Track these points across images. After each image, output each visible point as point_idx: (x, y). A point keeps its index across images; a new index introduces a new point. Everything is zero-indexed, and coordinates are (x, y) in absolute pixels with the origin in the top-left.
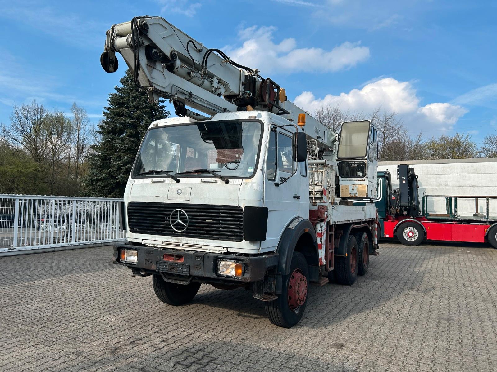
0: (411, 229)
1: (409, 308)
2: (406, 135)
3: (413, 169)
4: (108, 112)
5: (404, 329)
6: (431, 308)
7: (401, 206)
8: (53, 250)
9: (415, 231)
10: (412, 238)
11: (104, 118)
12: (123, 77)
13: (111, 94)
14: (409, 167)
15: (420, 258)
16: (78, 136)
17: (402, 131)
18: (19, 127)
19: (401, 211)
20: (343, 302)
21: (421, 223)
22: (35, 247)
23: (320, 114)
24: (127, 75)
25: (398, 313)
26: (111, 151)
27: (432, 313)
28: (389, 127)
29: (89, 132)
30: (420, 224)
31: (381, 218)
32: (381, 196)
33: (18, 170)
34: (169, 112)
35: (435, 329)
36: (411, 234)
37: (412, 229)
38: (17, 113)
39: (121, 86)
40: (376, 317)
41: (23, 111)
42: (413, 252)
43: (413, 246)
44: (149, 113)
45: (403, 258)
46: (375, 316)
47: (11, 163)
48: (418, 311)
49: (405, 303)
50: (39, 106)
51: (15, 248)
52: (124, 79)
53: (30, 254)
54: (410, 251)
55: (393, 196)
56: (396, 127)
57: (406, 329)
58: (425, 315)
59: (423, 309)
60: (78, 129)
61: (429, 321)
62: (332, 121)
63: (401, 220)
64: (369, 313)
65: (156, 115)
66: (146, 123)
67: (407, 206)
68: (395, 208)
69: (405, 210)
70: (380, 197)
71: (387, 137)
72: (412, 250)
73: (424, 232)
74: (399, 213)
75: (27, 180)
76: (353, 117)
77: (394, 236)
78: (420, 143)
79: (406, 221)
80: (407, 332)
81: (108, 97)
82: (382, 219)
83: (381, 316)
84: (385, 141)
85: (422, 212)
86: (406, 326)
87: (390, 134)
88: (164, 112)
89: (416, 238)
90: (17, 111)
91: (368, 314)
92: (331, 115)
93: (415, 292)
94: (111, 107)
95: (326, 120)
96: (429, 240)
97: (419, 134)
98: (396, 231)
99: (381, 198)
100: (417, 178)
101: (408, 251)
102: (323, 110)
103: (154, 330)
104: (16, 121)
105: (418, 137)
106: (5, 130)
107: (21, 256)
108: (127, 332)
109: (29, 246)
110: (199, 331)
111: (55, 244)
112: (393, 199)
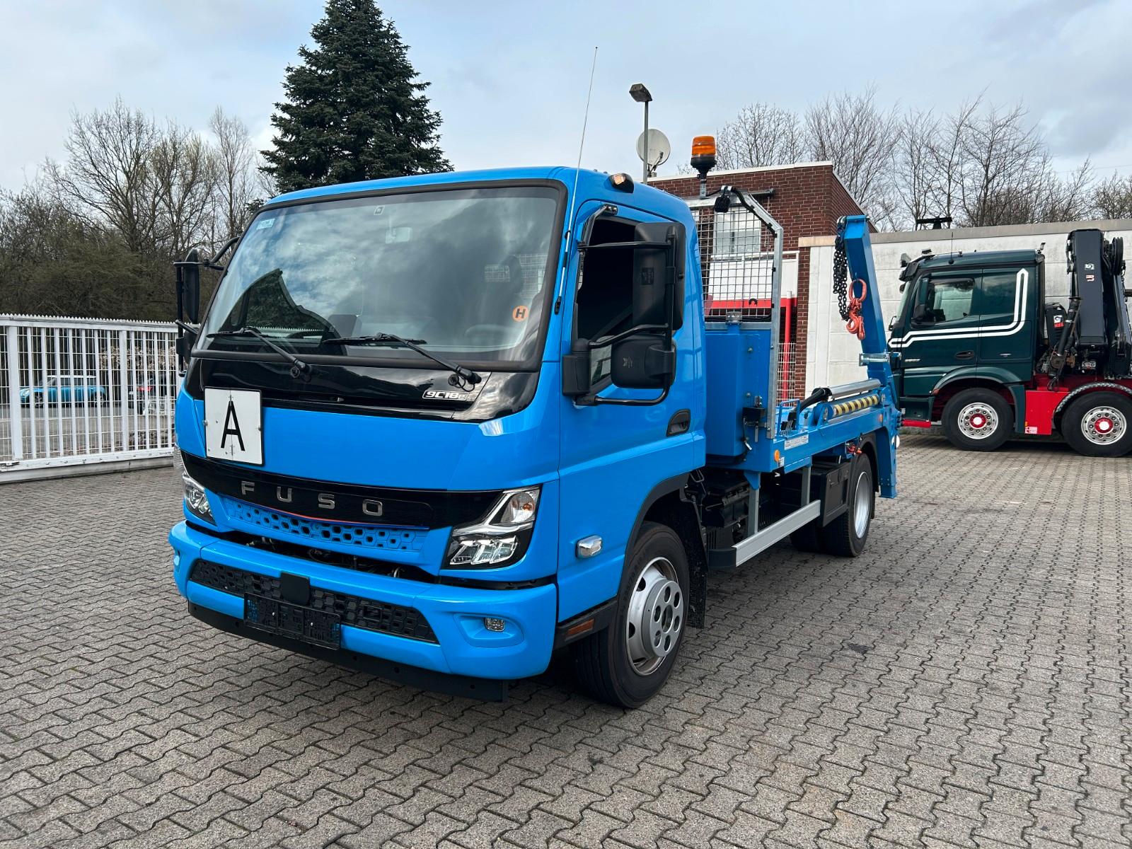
0: (1105, 411)
2: (1046, 171)
4: (287, 116)
7: (1080, 348)
8: (126, 466)
9: (1120, 416)
10: (1108, 435)
11: (278, 133)
12: (318, 22)
13: (289, 69)
14: (1106, 237)
16: (231, 189)
17: (1036, 159)
18: (89, 167)
19: (1080, 360)
22: (76, 459)
23: (819, 119)
24: (327, 17)
28: (1003, 150)
29: (255, 181)
31: (1019, 380)
32: (1023, 318)
33: (94, 272)
34: (437, 114)
36: (1104, 426)
37: (1108, 411)
38: (82, 132)
39: (315, 47)
41: (94, 127)
44: (388, 116)
47: (76, 256)
50: (133, 116)
51: (17, 464)
52: (322, 28)
53: (63, 478)
55: (1058, 320)
56: (1022, 149)
60: (230, 172)
62: (852, 136)
63: (1078, 387)
65: (405, 121)
66: (381, 142)
67: (1097, 348)
68: (1063, 353)
69: (1091, 358)
70: (1019, 321)
71: (994, 177)
74: (1072, 365)
75: (115, 296)
76: (905, 125)
77: (1054, 430)
79: (1091, 388)
81: (283, 77)
82: (1020, 383)
87: (1003, 166)
88: (425, 115)
89: (1119, 436)
90: (81, 128)
92: (849, 121)
94: (294, 104)
95: (836, 136)
98: (1058, 418)
99: (1022, 324)
102: (827, 108)
103: (327, 831)
104: (80, 152)
105: (1077, 175)
106: (56, 174)
107: (31, 484)
108: (215, 836)
109: (58, 455)
110: (513, 837)
111: (133, 451)
112: (1056, 326)
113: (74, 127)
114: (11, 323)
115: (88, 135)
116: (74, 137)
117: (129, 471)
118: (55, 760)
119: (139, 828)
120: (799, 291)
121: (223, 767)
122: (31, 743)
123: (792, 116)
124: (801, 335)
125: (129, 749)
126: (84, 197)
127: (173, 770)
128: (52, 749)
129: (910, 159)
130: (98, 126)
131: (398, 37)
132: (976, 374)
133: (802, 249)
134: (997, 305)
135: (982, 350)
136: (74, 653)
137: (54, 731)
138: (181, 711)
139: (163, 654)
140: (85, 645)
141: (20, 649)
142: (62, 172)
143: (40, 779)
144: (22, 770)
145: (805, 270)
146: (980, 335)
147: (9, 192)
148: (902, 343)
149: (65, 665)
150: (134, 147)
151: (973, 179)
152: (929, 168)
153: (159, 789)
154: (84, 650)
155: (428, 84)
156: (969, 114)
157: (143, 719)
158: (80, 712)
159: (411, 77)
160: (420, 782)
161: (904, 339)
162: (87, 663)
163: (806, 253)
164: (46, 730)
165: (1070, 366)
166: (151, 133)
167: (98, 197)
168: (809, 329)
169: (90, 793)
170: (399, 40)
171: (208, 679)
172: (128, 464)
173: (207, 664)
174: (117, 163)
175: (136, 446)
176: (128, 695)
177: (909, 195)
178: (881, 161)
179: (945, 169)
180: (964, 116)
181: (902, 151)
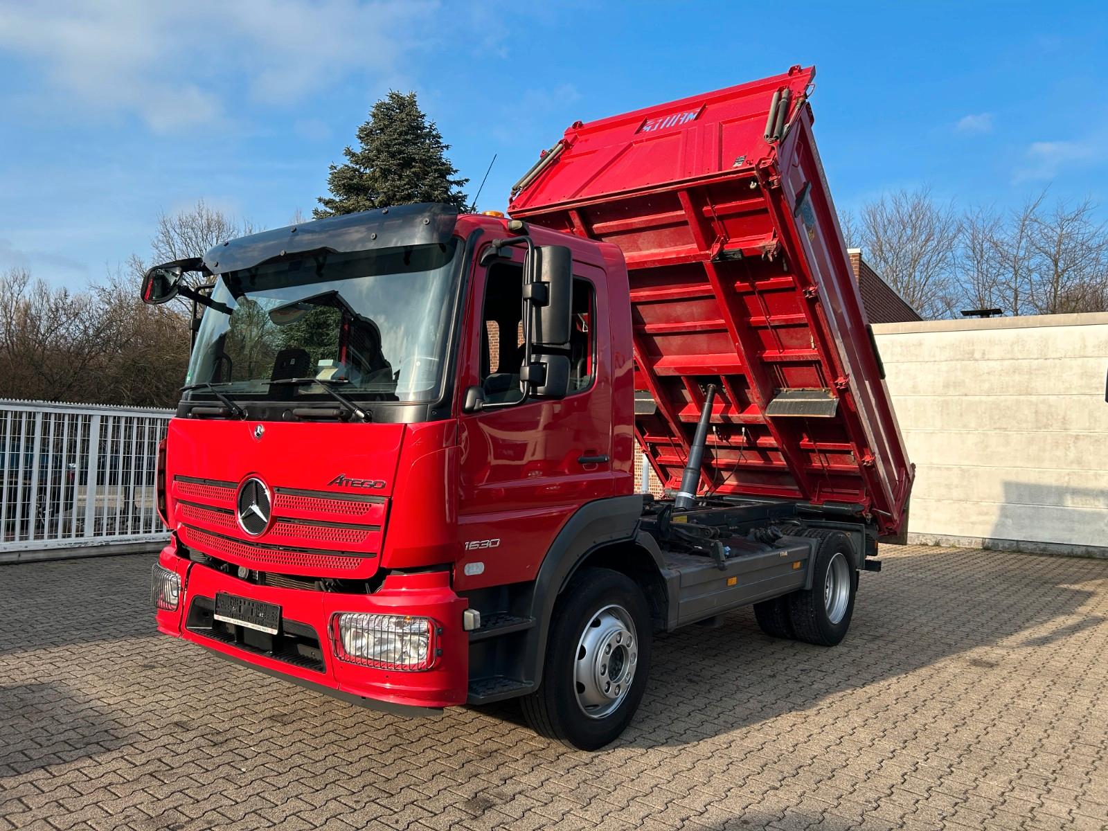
4: (328, 210)
12: (363, 125)
13: (332, 168)
24: (371, 120)
28: (1073, 244)
39: (358, 148)
52: (366, 129)
56: (1093, 243)
62: (909, 231)
71: (1064, 271)
76: (965, 220)
81: (327, 174)
84: (1057, 281)
87: (1073, 261)
90: (166, 229)
92: (906, 218)
94: (336, 199)
95: (893, 231)
102: (883, 205)
113: (161, 228)
114: (97, 412)
123: (847, 212)
129: (971, 253)
130: (183, 227)
131: (440, 137)
151: (1040, 274)
152: (992, 262)
155: (467, 180)
156: (1034, 208)
159: (450, 174)
170: (440, 140)
177: (972, 292)
178: (941, 254)
179: (1011, 264)
180: (1029, 211)
181: (963, 245)
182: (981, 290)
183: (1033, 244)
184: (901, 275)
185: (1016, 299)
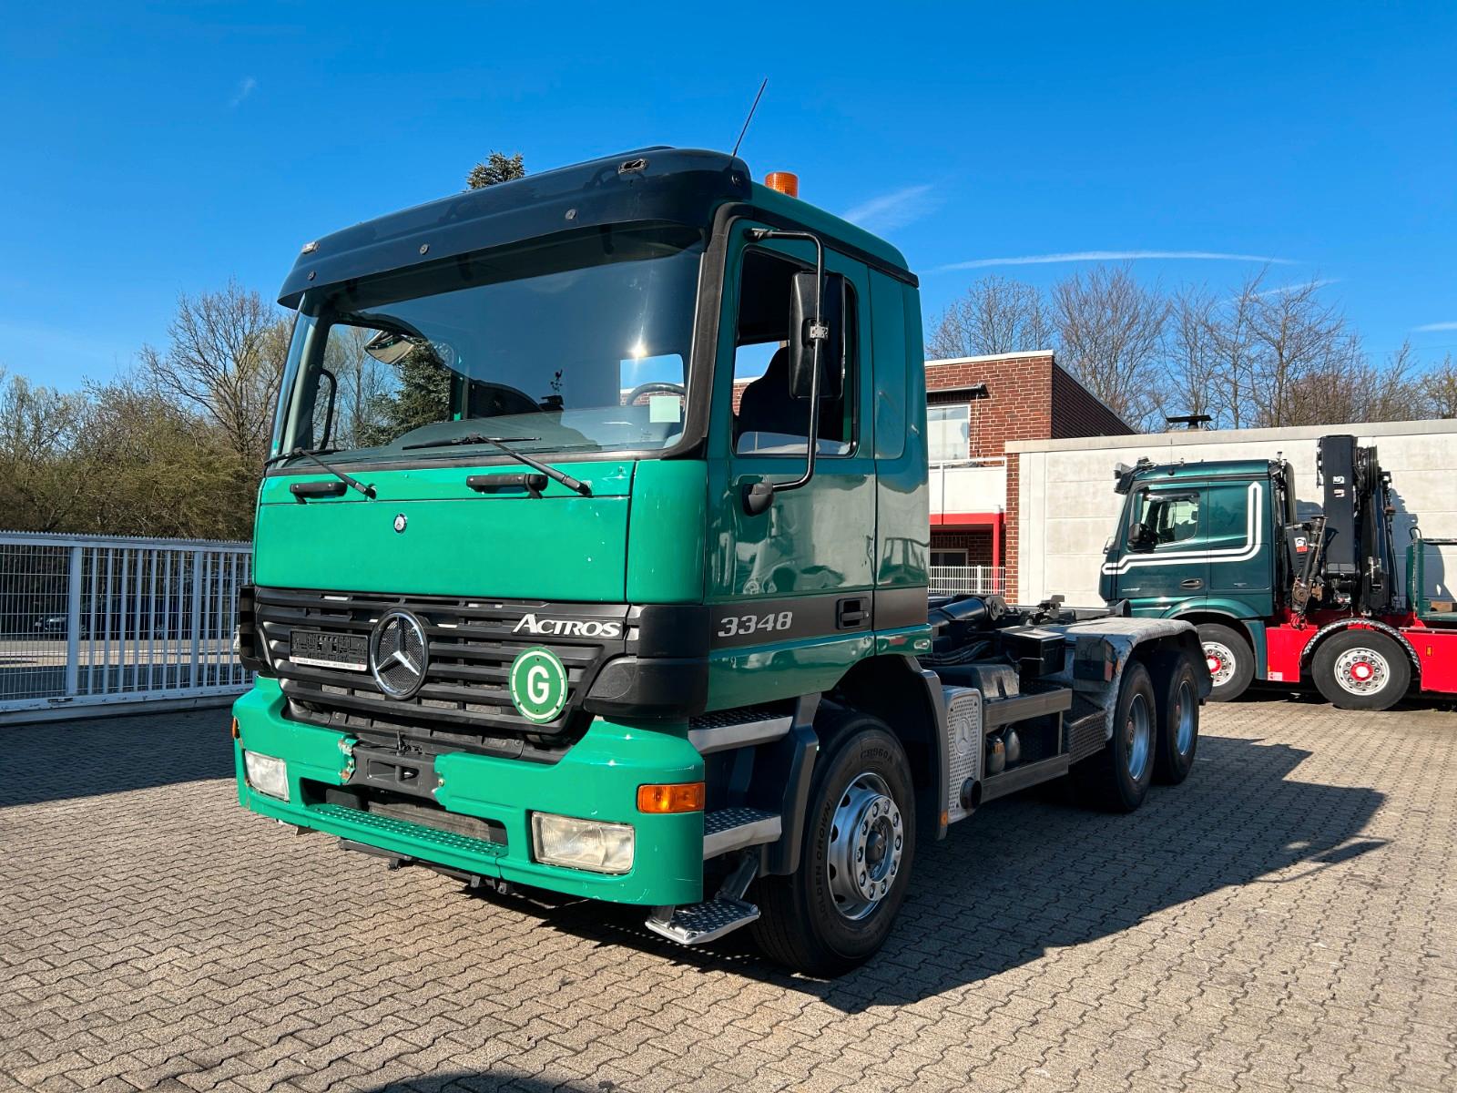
0: (1363, 653)
1: (1335, 964)
2: (1357, 353)
3: (1372, 452)
5: (1302, 1068)
6: (1426, 968)
7: (1327, 577)
8: (191, 704)
9: (1380, 660)
10: (1369, 683)
14: (1359, 445)
15: (1392, 757)
17: (1341, 340)
18: (194, 354)
19: (1328, 591)
20: (1068, 927)
21: (1400, 633)
22: (136, 696)
23: (1068, 293)
25: (1286, 986)
26: (425, 416)
27: (1428, 987)
28: (1298, 329)
30: (1394, 638)
31: (1257, 615)
32: (1259, 540)
35: (1440, 1072)
36: (1362, 671)
37: (1368, 653)
38: (189, 315)
40: (1189, 1000)
41: (203, 309)
42: (1369, 732)
43: (1371, 714)
45: (1331, 753)
46: (1185, 994)
47: (170, 457)
48: (1371, 979)
49: (1317, 940)
50: (248, 296)
51: (70, 700)
53: (119, 716)
54: (1358, 729)
55: (1300, 543)
56: (1323, 328)
57: (1310, 1066)
58: (1397, 995)
59: (1392, 968)
61: (1411, 1030)
62: (1109, 313)
63: (1328, 624)
64: (1164, 982)
67: (1348, 577)
68: (1307, 583)
69: (1343, 590)
70: (1254, 544)
71: (1289, 362)
72: (1365, 727)
73: (1412, 664)
74: (1320, 598)
76: (1176, 299)
77: (1302, 676)
78: (1404, 377)
79: (1344, 628)
80: (1311, 1083)
82: (1259, 618)
83: (1210, 995)
84: (1282, 374)
85: (1403, 599)
86: (1310, 1049)
87: (1299, 349)
89: (1383, 684)
90: (187, 311)
91: (1158, 982)
92: (1105, 297)
93: (1363, 890)
95: (1090, 312)
96: (1429, 692)
97: (1401, 348)
98: (1308, 660)
99: (1257, 547)
100: (1386, 483)
101: (1350, 727)
102: (1077, 280)
103: (287, 1026)
104: (184, 338)
105: (1395, 360)
106: (155, 363)
107: (84, 723)
108: (187, 1026)
109: (116, 691)
110: (455, 1037)
111: (200, 688)
112: (1298, 551)
113: (180, 310)
114: (77, 544)
115: (196, 318)
116: (180, 322)
117: (194, 710)
118: (55, 967)
119: (119, 1019)
120: (1008, 504)
121: (209, 977)
122: (37, 953)
124: (1011, 558)
125: (126, 962)
126: (186, 388)
127: (163, 979)
128: (54, 959)
129: (1183, 339)
130: (207, 308)
132: (1206, 607)
133: (1009, 455)
134: (1228, 523)
135: (1210, 578)
136: (92, 882)
137: (58, 945)
138: (183, 933)
139: (178, 885)
140: (104, 876)
141: (41, 878)
142: (162, 360)
143: (39, 981)
144: (24, 974)
145: (1014, 480)
146: (1209, 560)
147: (97, 383)
148: (1117, 568)
149: (81, 893)
150: (247, 332)
151: (1262, 365)
152: (1207, 350)
153: (146, 992)
154: (102, 880)
157: (145, 938)
158: (87, 931)
160: (389, 993)
161: (1120, 564)
162: (103, 891)
163: (1014, 461)
164: (52, 944)
165: (1316, 599)
166: (267, 316)
167: (202, 389)
168: (1020, 550)
169: (82, 993)
171: (217, 908)
172: (193, 701)
173: (220, 895)
174: (226, 350)
175: (205, 682)
176: (135, 919)
177: (1185, 384)
178: (1147, 342)
179: (1228, 352)
180: (1249, 288)
181: (1173, 329)
182: (1195, 383)
183: (1253, 328)
184: (1100, 365)
185: (1236, 395)
